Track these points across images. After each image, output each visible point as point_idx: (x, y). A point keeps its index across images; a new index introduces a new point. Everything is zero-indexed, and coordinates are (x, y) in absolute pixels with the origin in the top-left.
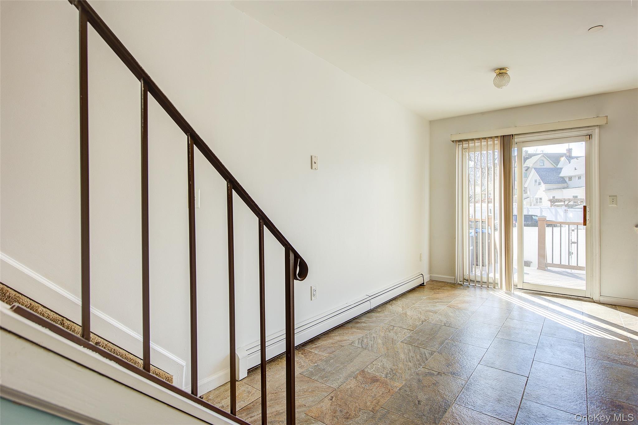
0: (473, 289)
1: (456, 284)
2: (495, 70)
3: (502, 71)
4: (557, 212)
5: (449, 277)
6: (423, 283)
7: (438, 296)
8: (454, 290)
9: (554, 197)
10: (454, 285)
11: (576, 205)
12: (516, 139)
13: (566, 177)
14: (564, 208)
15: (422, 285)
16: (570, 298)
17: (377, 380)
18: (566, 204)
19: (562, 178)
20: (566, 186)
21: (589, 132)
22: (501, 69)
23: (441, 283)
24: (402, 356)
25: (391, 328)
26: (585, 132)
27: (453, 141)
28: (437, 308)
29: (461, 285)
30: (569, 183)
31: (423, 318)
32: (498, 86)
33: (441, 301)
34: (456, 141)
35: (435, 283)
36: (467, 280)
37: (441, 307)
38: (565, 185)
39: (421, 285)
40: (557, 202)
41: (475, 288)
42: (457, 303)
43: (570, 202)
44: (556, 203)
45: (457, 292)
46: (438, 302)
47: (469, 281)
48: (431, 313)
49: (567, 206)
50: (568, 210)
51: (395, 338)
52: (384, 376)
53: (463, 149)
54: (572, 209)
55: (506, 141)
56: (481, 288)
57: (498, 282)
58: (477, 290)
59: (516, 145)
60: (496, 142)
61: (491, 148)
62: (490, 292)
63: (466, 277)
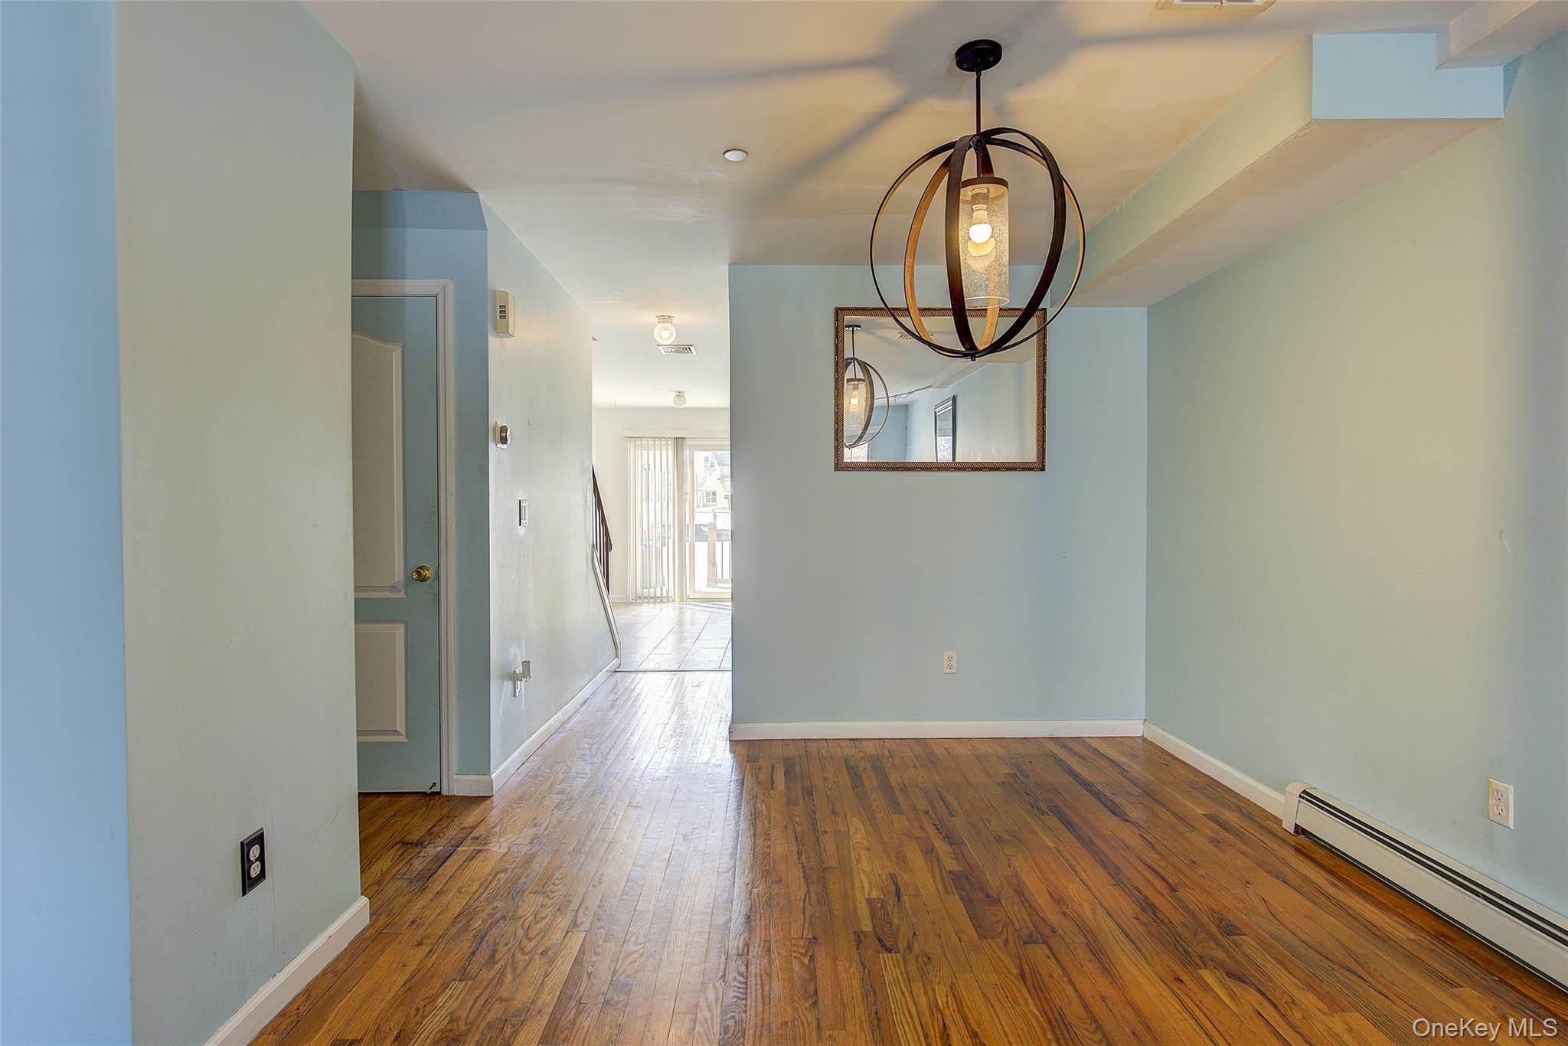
1: (627, 602)
2: (675, 392)
3: (680, 394)
10: (627, 604)
12: (688, 442)
22: (679, 392)
27: (624, 437)
29: (634, 602)
32: (679, 400)
34: (627, 437)
55: (679, 442)
56: (655, 603)
57: (671, 594)
58: (652, 605)
59: (688, 448)
60: (669, 443)
61: (664, 448)
62: (664, 605)
63: (639, 595)
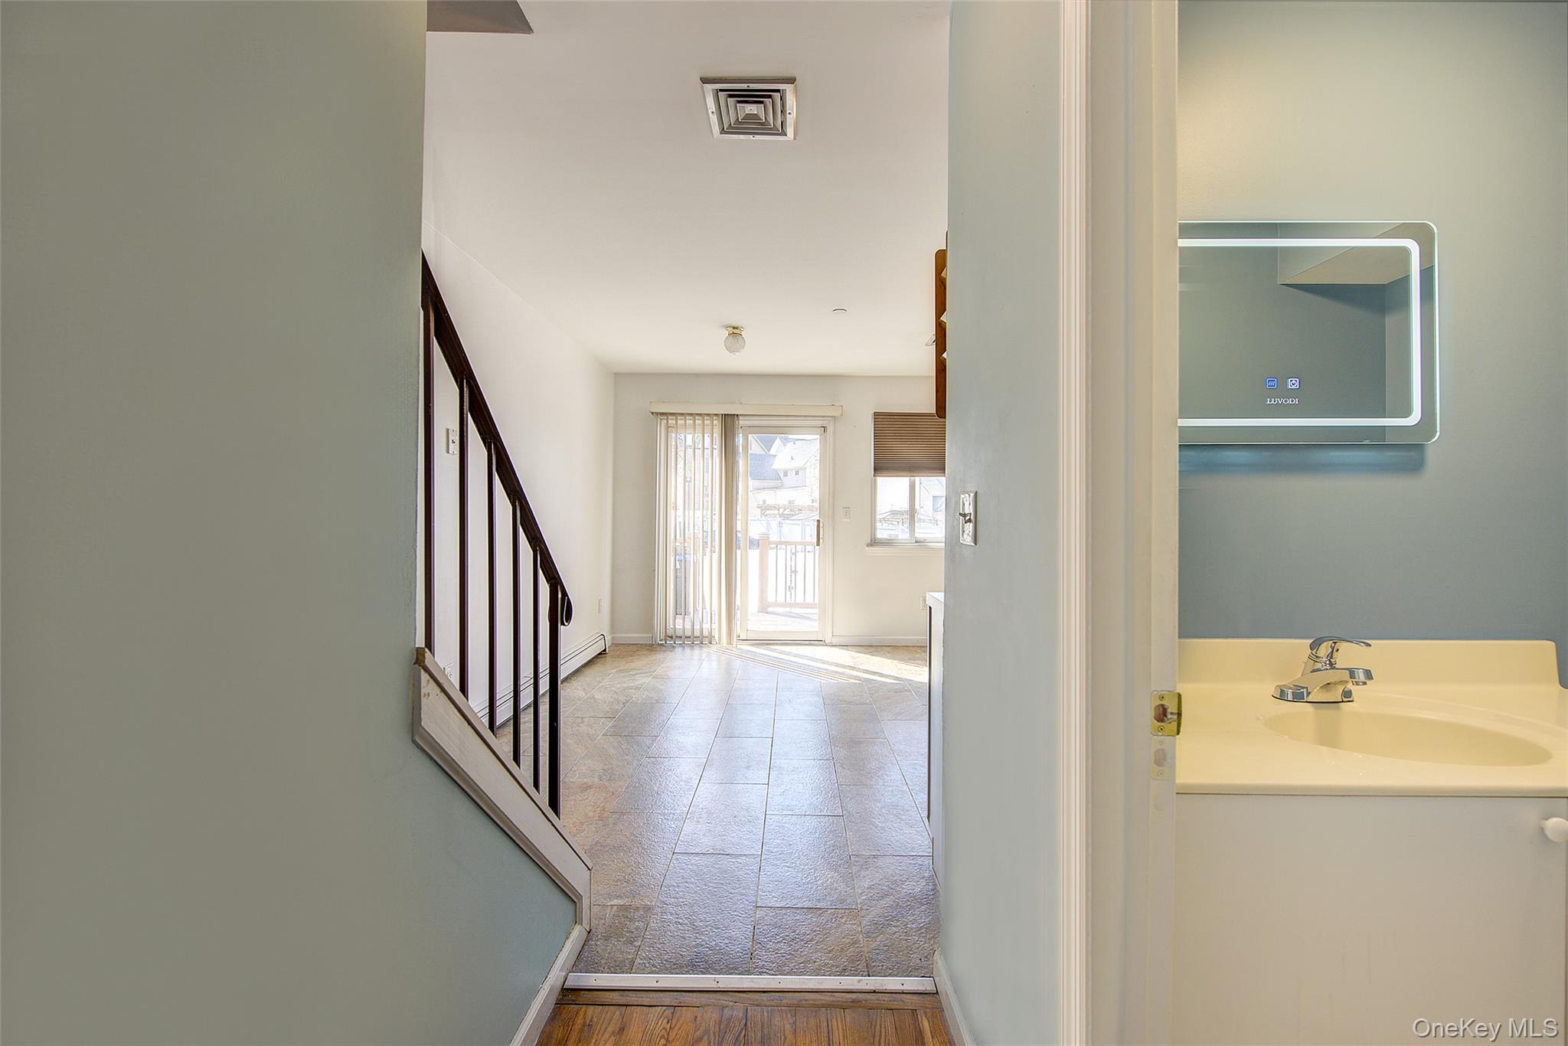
0: (680, 649)
1: (653, 645)
2: (727, 327)
3: (735, 331)
4: (768, 525)
5: (643, 635)
6: (605, 650)
7: (633, 665)
8: (655, 654)
9: (764, 502)
10: (652, 647)
11: (793, 515)
12: (742, 422)
13: (780, 470)
14: (779, 519)
15: (603, 653)
16: (802, 645)
17: (590, 787)
18: (781, 512)
19: (776, 471)
20: (780, 485)
21: (824, 423)
22: (734, 328)
23: (631, 647)
24: (612, 751)
25: (579, 720)
26: (820, 423)
27: (652, 413)
28: (640, 682)
29: (662, 644)
30: (785, 479)
31: (623, 699)
32: (731, 349)
33: (639, 672)
34: (657, 413)
35: (622, 648)
36: (671, 637)
37: (643, 680)
38: (777, 483)
39: (600, 654)
40: (769, 510)
41: (683, 647)
42: (665, 672)
43: (785, 510)
44: (768, 512)
45: (659, 656)
46: (637, 674)
47: (674, 637)
48: (633, 691)
49: (781, 515)
50: (783, 521)
51: (592, 732)
52: (596, 780)
53: (668, 427)
54: (788, 522)
55: (728, 423)
56: (692, 645)
57: (716, 633)
58: (688, 650)
59: (740, 430)
60: (715, 422)
61: (708, 429)
62: (705, 650)
63: (670, 633)
